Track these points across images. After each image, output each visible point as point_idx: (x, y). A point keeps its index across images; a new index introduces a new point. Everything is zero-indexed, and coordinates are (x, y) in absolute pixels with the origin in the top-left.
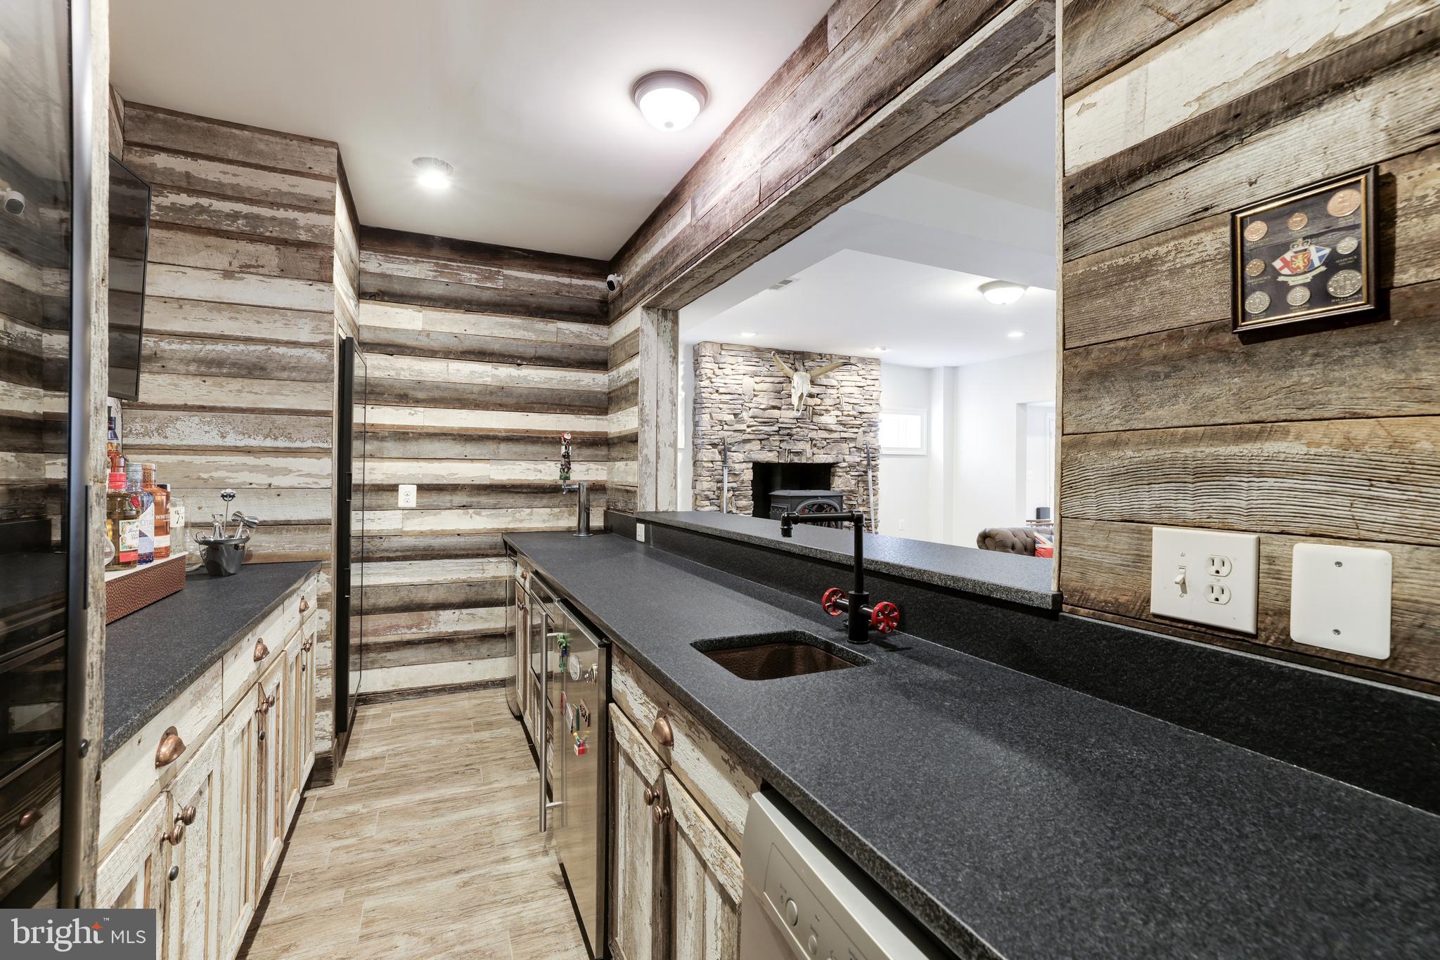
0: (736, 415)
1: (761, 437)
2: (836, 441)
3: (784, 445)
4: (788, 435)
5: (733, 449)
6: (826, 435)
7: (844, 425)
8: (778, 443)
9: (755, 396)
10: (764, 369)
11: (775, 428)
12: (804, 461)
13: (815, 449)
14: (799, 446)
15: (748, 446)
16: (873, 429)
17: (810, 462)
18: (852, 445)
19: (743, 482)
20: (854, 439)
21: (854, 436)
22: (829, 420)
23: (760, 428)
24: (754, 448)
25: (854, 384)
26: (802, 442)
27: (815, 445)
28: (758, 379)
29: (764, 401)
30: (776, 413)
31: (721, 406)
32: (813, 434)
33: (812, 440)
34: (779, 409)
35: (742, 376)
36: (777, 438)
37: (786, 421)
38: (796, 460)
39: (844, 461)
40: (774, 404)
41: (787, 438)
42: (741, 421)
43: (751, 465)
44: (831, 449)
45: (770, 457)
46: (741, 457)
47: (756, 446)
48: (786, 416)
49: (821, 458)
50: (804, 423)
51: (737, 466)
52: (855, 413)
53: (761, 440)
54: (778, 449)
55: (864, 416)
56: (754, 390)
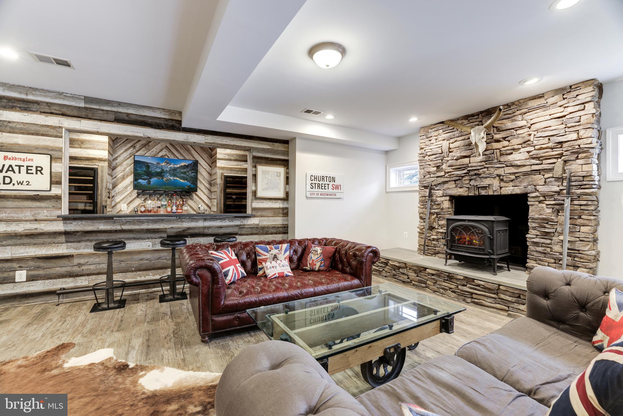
0: (438, 167)
1: (454, 179)
2: (526, 174)
3: (472, 183)
4: (476, 174)
5: (437, 188)
6: (513, 170)
7: (538, 158)
8: (467, 182)
9: (450, 152)
10: (456, 133)
11: (465, 171)
12: (491, 193)
13: (503, 184)
14: (486, 182)
15: (446, 186)
17: (496, 193)
18: (547, 176)
19: (442, 209)
20: (551, 170)
21: (551, 166)
22: (518, 157)
23: (453, 173)
24: (450, 187)
25: (549, 117)
26: (488, 179)
27: (502, 180)
28: (452, 141)
29: (457, 154)
30: (466, 160)
31: (429, 163)
32: (501, 172)
33: (499, 176)
34: (468, 157)
35: (441, 142)
36: (467, 178)
37: (474, 164)
38: (483, 193)
39: (536, 190)
40: (465, 154)
41: (475, 177)
42: (442, 170)
43: (448, 198)
44: (520, 182)
45: (461, 192)
46: (440, 193)
47: (452, 185)
48: (476, 160)
49: (509, 189)
50: (490, 164)
51: (438, 199)
52: (550, 145)
53: (455, 181)
54: (468, 186)
55: (565, 145)
56: (450, 148)
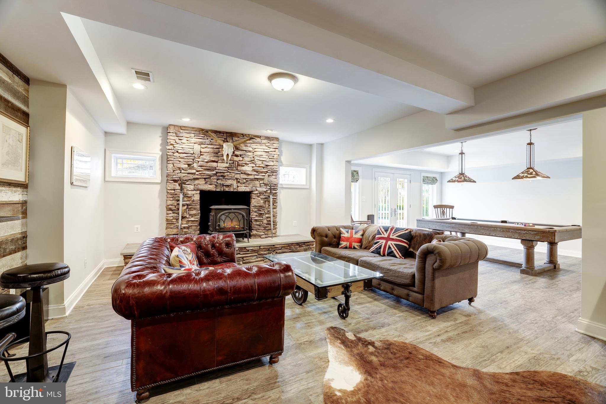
0: (189, 165)
1: (205, 177)
2: (252, 180)
3: (219, 182)
4: (222, 176)
5: (187, 183)
6: (245, 177)
7: (257, 172)
8: (216, 181)
9: (201, 155)
10: (207, 141)
11: (214, 172)
12: (232, 190)
13: (239, 184)
14: (229, 182)
15: (197, 182)
16: (274, 174)
17: (235, 190)
18: (261, 182)
19: (193, 201)
20: (263, 179)
21: (263, 177)
22: (248, 169)
23: (204, 172)
24: (200, 183)
25: (262, 150)
26: (231, 180)
27: (239, 182)
28: (203, 146)
29: (207, 158)
30: (215, 164)
31: (180, 160)
32: (237, 176)
33: (237, 179)
34: (217, 162)
35: (193, 144)
36: (215, 177)
37: (221, 168)
38: (227, 189)
39: (257, 190)
40: (213, 159)
41: (221, 178)
42: (193, 168)
43: (199, 192)
44: (249, 184)
45: (211, 188)
46: (192, 187)
47: (202, 182)
48: (222, 166)
49: (243, 188)
50: (232, 170)
51: (189, 192)
52: (263, 165)
53: (205, 179)
54: (216, 183)
55: (268, 167)
56: (201, 152)
